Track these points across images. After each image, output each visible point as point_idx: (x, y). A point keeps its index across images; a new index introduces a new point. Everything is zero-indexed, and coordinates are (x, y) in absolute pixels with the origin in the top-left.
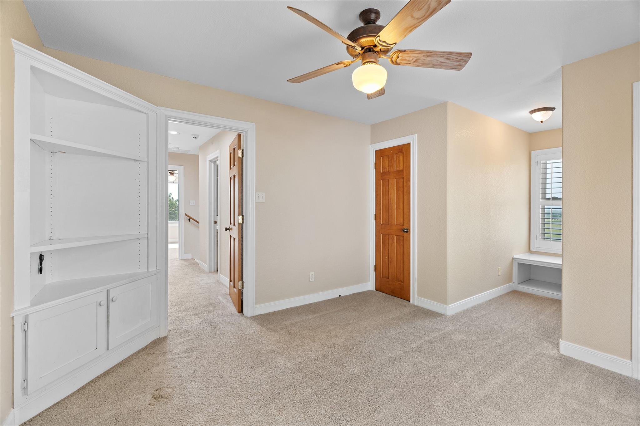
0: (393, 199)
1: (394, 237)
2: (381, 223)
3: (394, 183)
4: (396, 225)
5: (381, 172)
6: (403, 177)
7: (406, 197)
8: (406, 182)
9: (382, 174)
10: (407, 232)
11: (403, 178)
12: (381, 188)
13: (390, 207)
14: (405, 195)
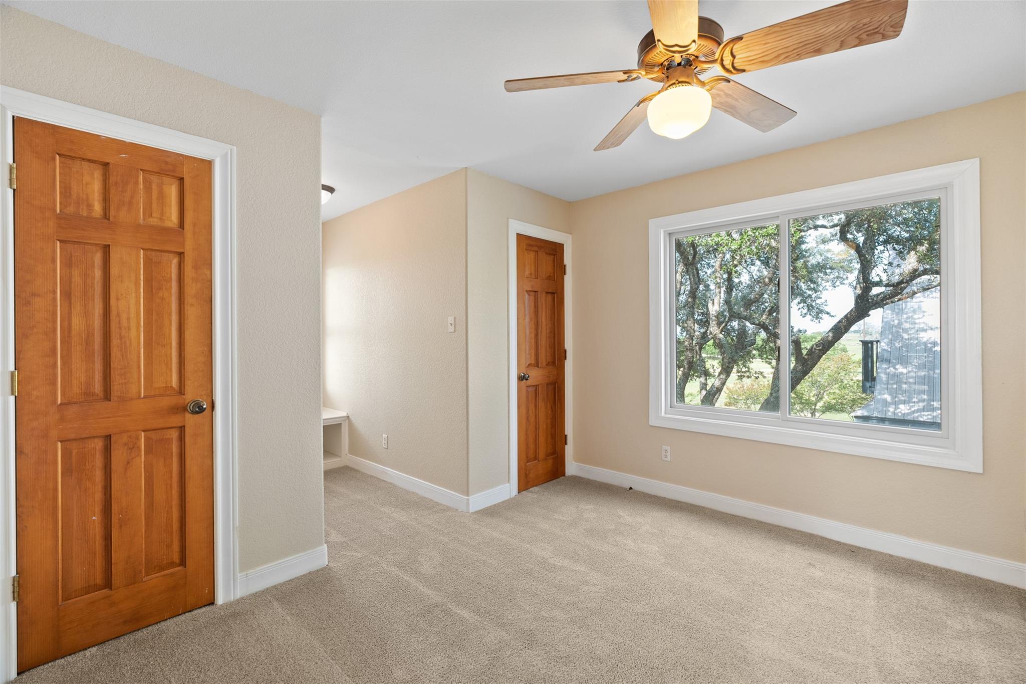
0: (133, 316)
1: (138, 438)
2: (59, 402)
3: (138, 263)
4: (145, 397)
5: (58, 211)
6: (181, 250)
7: (193, 313)
8: (196, 267)
9: (60, 217)
10: (199, 409)
11: (181, 255)
12: (55, 270)
13: (115, 342)
14: (192, 305)
